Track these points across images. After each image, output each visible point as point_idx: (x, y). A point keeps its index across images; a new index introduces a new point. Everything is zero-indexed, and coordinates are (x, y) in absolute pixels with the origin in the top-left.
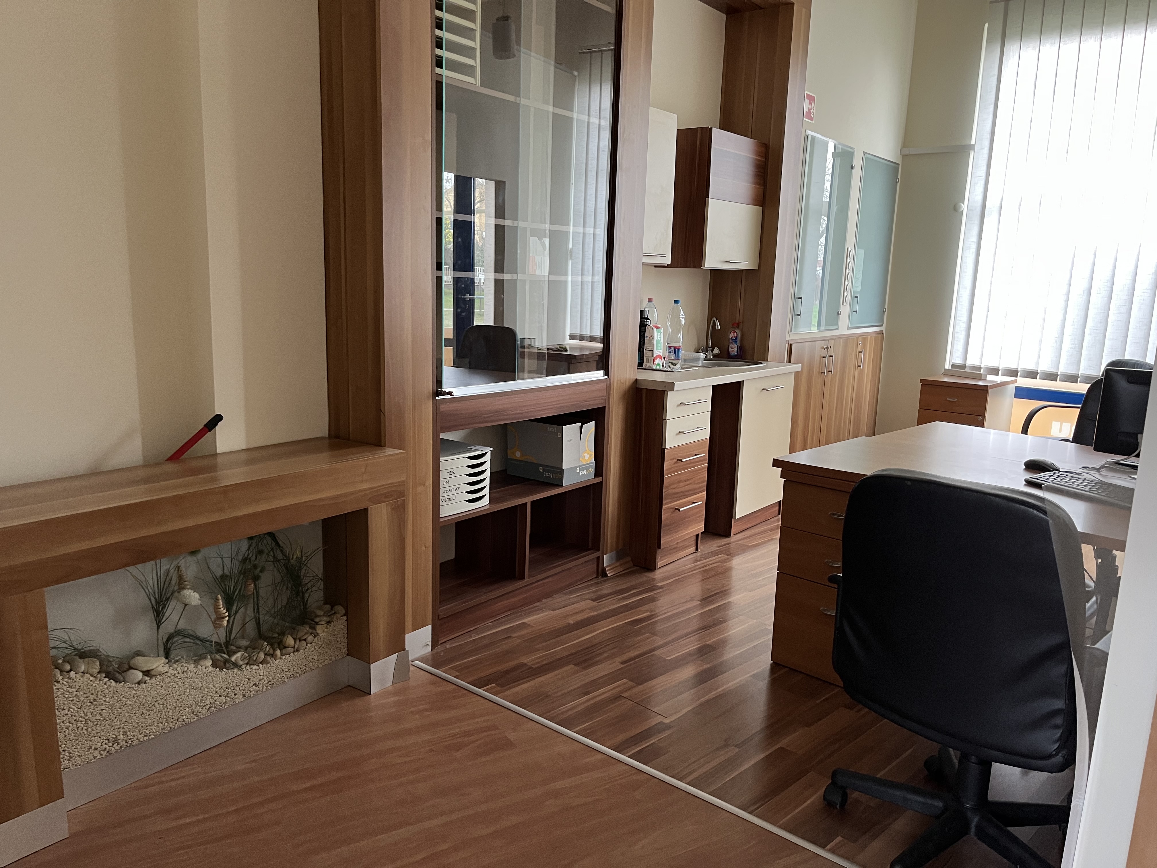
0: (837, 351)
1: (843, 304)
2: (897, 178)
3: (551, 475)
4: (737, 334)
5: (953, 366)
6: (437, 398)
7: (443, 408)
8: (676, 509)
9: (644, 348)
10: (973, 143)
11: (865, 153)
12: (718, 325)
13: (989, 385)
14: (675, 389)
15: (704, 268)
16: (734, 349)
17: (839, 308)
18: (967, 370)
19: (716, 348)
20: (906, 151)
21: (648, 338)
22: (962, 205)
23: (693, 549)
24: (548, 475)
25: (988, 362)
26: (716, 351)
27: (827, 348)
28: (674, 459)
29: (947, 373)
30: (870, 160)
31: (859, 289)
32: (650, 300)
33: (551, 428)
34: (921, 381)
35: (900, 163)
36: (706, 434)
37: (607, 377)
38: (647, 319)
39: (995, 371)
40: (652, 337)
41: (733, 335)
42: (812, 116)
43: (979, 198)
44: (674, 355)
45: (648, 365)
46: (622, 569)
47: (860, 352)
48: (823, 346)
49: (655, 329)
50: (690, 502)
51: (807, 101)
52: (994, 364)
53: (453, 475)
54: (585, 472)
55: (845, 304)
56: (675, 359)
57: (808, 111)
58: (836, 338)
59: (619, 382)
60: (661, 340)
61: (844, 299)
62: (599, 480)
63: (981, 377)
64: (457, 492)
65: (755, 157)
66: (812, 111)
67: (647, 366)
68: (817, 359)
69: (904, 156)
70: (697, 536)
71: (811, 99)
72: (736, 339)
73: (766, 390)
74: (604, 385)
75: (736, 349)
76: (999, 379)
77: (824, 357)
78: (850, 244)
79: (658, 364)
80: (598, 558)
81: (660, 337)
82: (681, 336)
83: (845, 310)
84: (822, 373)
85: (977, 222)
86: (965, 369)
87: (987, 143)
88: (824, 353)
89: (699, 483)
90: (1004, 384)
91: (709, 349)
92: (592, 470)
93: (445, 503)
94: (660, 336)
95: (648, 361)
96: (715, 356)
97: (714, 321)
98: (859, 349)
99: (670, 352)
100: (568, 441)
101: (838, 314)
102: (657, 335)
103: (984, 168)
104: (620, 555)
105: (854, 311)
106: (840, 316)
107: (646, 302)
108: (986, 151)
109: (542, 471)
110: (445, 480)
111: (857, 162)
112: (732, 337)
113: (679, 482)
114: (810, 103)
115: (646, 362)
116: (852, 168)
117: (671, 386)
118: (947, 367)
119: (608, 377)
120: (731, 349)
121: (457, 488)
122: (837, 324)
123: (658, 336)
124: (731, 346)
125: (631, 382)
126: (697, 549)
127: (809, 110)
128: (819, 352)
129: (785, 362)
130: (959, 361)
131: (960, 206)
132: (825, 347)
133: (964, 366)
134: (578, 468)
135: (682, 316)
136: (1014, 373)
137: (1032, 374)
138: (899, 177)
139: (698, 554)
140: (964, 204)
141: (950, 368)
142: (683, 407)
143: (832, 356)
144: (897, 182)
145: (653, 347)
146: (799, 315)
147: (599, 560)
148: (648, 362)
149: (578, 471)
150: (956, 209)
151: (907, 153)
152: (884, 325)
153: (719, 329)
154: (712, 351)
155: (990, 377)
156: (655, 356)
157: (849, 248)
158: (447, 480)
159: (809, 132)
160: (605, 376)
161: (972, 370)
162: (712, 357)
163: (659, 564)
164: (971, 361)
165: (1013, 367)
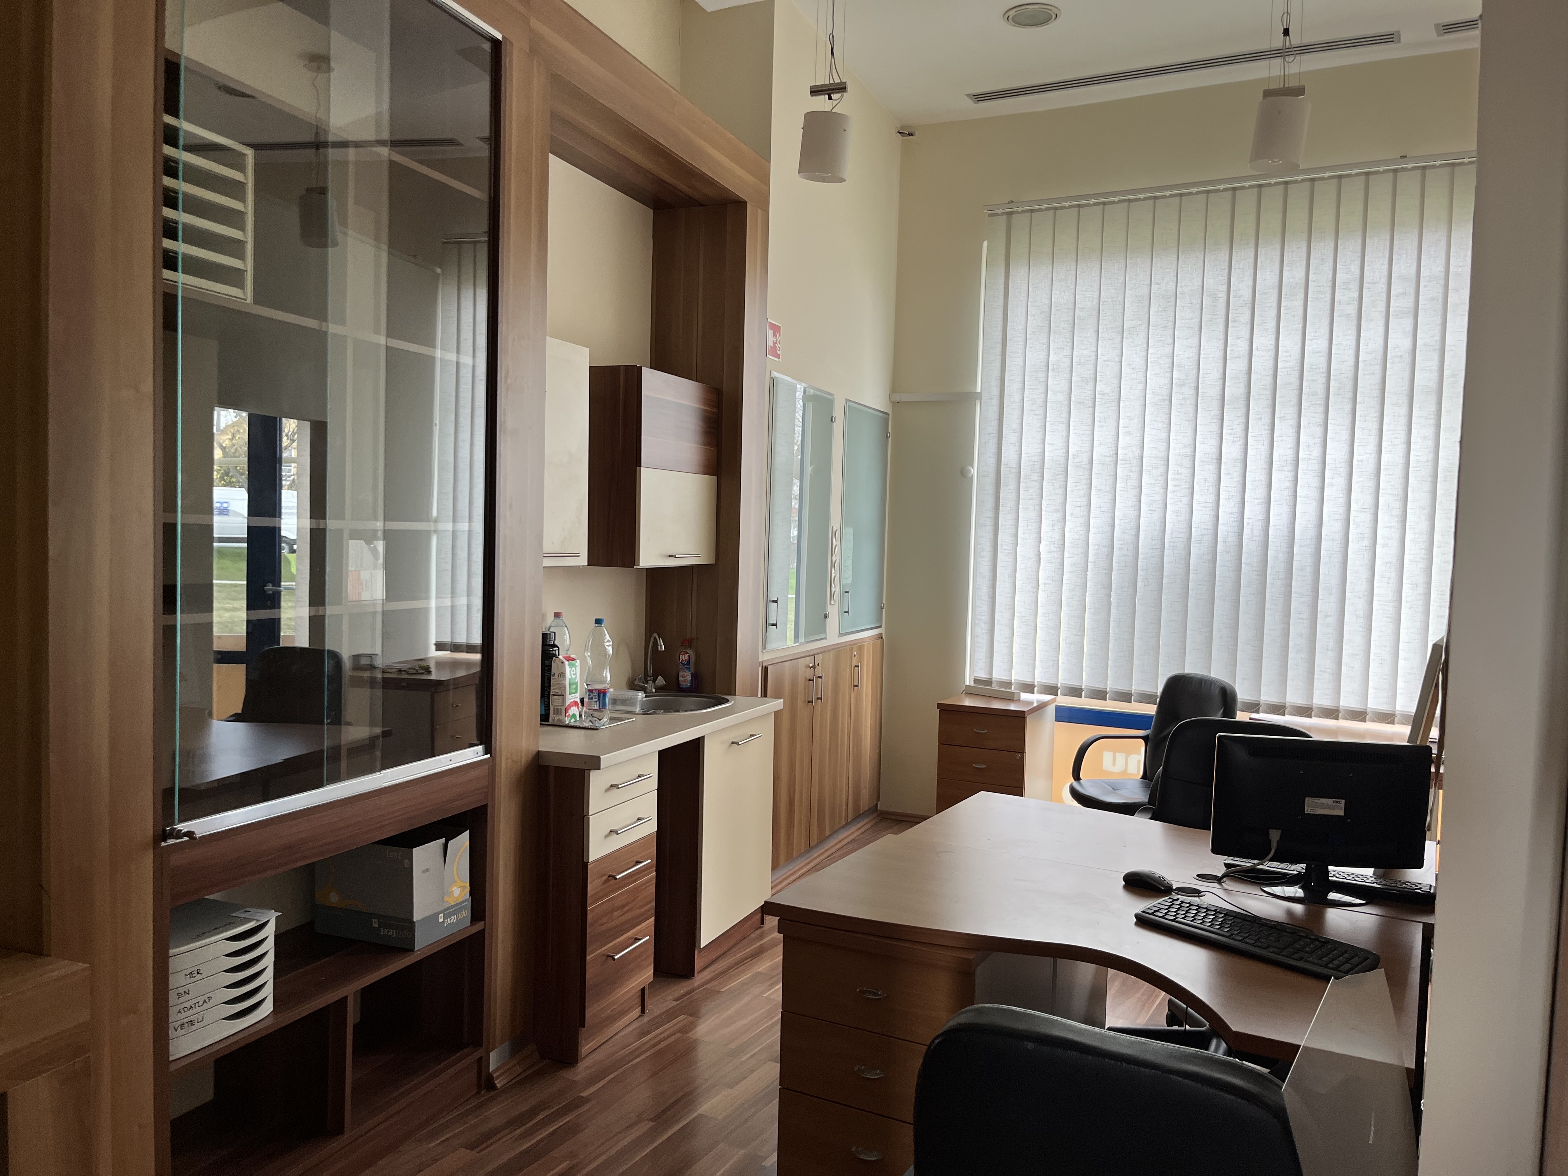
0: (826, 669)
1: (830, 603)
2: (888, 432)
3: (392, 933)
4: (689, 657)
5: (976, 681)
6: (163, 844)
7: (176, 860)
8: (609, 956)
9: (549, 692)
10: (979, 390)
11: (847, 401)
12: (661, 645)
13: (1025, 710)
14: (602, 767)
15: (638, 567)
16: (686, 678)
17: (825, 608)
18: (995, 687)
19: (660, 677)
20: (897, 397)
21: (556, 676)
22: (971, 468)
23: (637, 1012)
24: (388, 932)
25: (1018, 675)
26: (660, 681)
27: (814, 667)
28: (603, 875)
29: (970, 692)
30: (853, 409)
31: (849, 581)
32: (557, 615)
33: (393, 853)
34: (939, 705)
35: (890, 412)
36: (651, 827)
37: (488, 756)
38: (554, 646)
39: (1029, 688)
40: (562, 675)
41: (684, 657)
42: (778, 352)
43: (992, 461)
44: (598, 703)
45: (557, 717)
46: (521, 1070)
47: (856, 666)
48: (808, 663)
49: (566, 663)
50: (631, 938)
51: (770, 333)
52: (1027, 679)
53: (199, 977)
54: (454, 919)
55: (833, 602)
56: (600, 709)
57: (772, 345)
58: (824, 651)
59: (509, 761)
60: (576, 678)
61: (832, 596)
62: (479, 926)
63: (1013, 697)
64: (206, 1006)
65: (704, 408)
66: (778, 345)
67: (556, 720)
68: (801, 682)
69: (895, 404)
70: (643, 990)
71: (776, 329)
72: (689, 663)
73: (737, 743)
74: (485, 769)
75: (689, 678)
76: (1036, 698)
77: (810, 680)
78: (835, 522)
79: (574, 716)
80: (480, 1060)
81: (575, 674)
82: (607, 674)
83: (833, 610)
84: (809, 702)
85: (991, 491)
86: (990, 685)
87: (995, 391)
88: (809, 674)
89: (642, 906)
90: (1042, 706)
91: (649, 678)
92: (466, 913)
93: (182, 1032)
94: (574, 672)
95: (558, 712)
96: (659, 689)
97: (655, 638)
98: (854, 664)
99: (592, 698)
100: (424, 872)
101: (825, 617)
102: (570, 671)
103: (995, 423)
104: (518, 1044)
105: (845, 612)
106: (828, 620)
107: (550, 618)
108: (995, 402)
109: (376, 925)
110: (181, 990)
111: (838, 413)
112: (683, 660)
113: (612, 911)
114: (774, 335)
115: (554, 714)
116: (832, 421)
117: (594, 763)
118: (967, 683)
119: (491, 756)
120: (681, 679)
121: (207, 1000)
122: (823, 630)
123: (572, 673)
124: (681, 673)
125: (530, 756)
126: (643, 1011)
127: (774, 344)
128: (804, 673)
129: (759, 695)
130: (983, 675)
131: (969, 470)
132: (811, 665)
133: (989, 682)
134: (442, 914)
135: (608, 644)
136: (1052, 690)
137: (1076, 692)
138: (890, 430)
139: (646, 1019)
140: (973, 467)
141: (972, 684)
142: (615, 790)
143: (821, 677)
144: (887, 437)
145: (565, 690)
146: (775, 625)
147: (482, 1063)
148: (558, 714)
149: (441, 920)
150: (963, 473)
151: (899, 400)
152: (883, 626)
153: (663, 651)
154: (654, 681)
155: (1024, 696)
156: (568, 703)
157: (834, 527)
158: (185, 989)
159: (775, 374)
160: (486, 754)
161: (1000, 687)
162: (654, 690)
163: (584, 1050)
164: (998, 674)
165: (1051, 681)
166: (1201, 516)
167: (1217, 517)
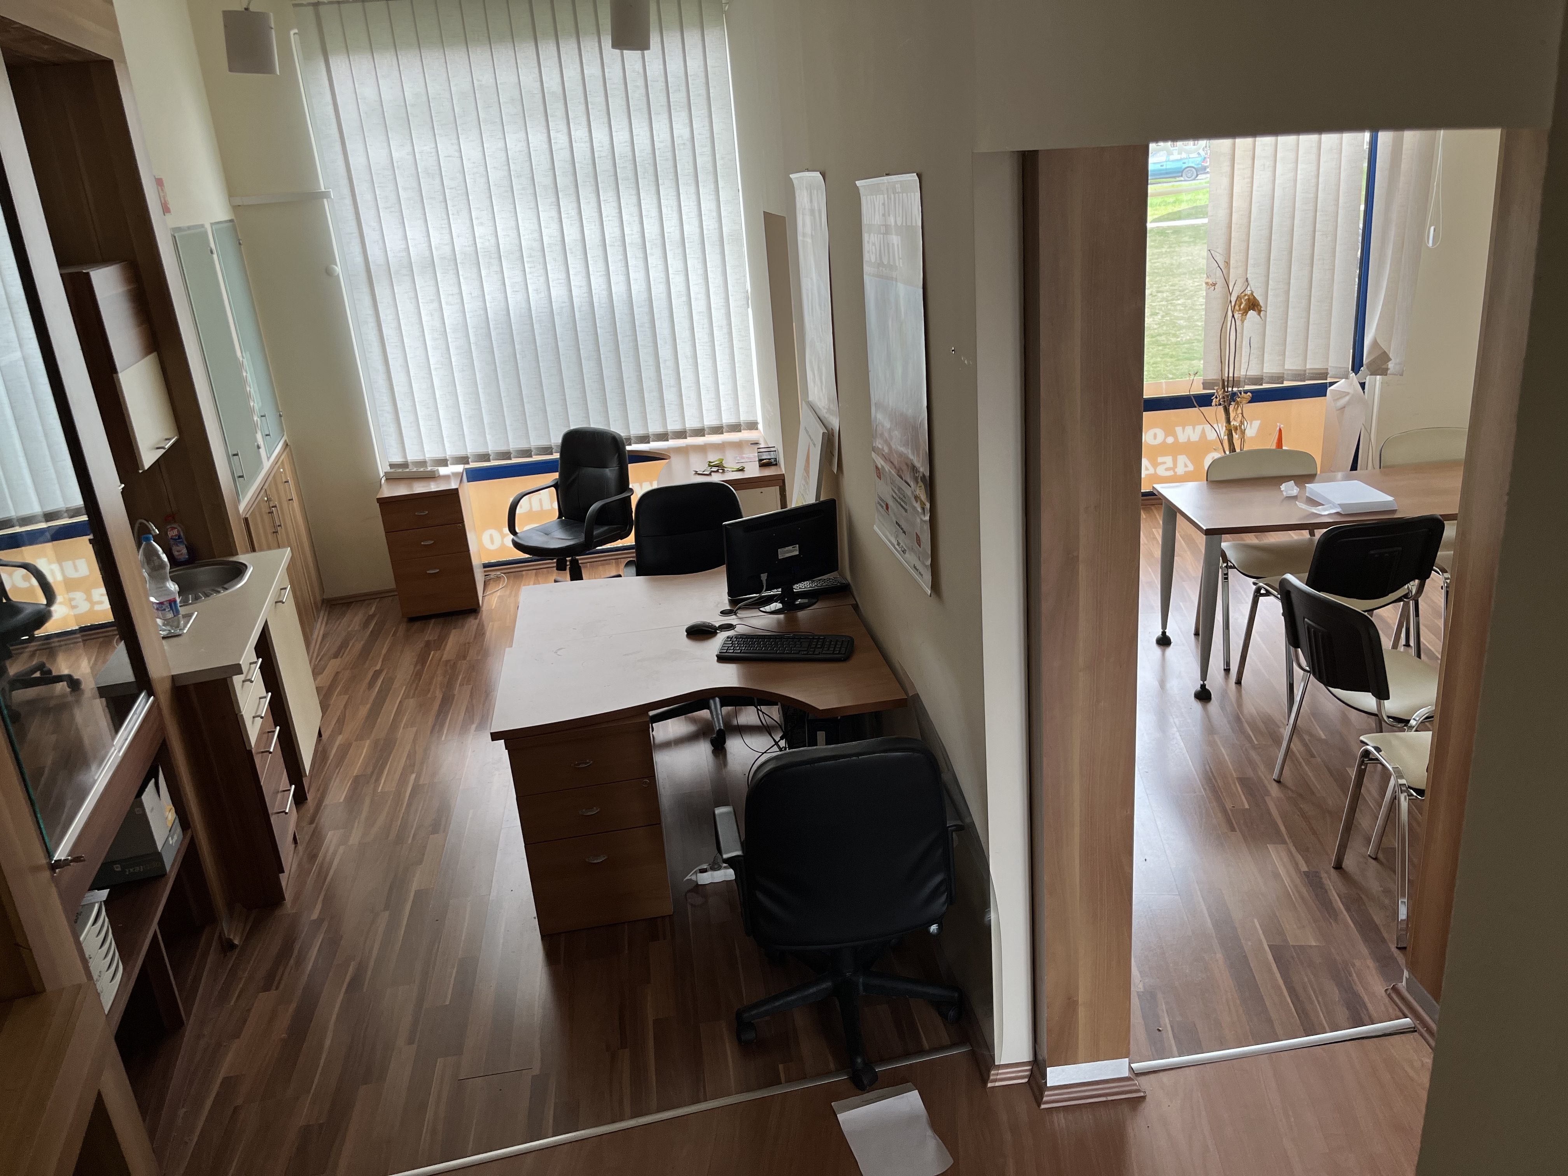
0: (273, 494)
1: (257, 432)
2: (239, 239)
3: (139, 868)
5: (392, 466)
8: (280, 812)
10: (323, 190)
11: (212, 224)
12: (154, 530)
13: (457, 486)
16: (181, 552)
17: (256, 440)
18: (413, 468)
20: (234, 203)
22: (335, 266)
24: (134, 870)
25: (431, 452)
27: (268, 499)
28: (259, 754)
29: (393, 480)
30: (219, 230)
31: (261, 404)
34: (377, 500)
35: (234, 219)
36: (268, 700)
37: (153, 697)
39: (444, 462)
41: (175, 533)
42: (168, 207)
43: (359, 259)
47: (285, 482)
48: (264, 499)
50: (284, 792)
51: (159, 188)
52: (439, 455)
54: (175, 837)
57: (164, 202)
58: (267, 479)
59: (163, 694)
61: (256, 425)
62: (189, 834)
63: (435, 475)
66: (167, 199)
68: (266, 518)
69: (235, 208)
71: (159, 183)
72: (180, 537)
73: (281, 602)
74: (156, 709)
76: (452, 471)
77: (269, 513)
83: (260, 438)
84: (274, 532)
85: (366, 289)
86: (408, 468)
87: (344, 188)
88: (268, 507)
92: (179, 828)
97: (143, 524)
98: (283, 479)
103: (354, 223)
105: (267, 435)
106: (260, 450)
108: (347, 201)
109: (119, 869)
111: (211, 240)
112: (173, 536)
114: (162, 190)
116: (212, 253)
117: (236, 670)
118: (385, 470)
120: (176, 553)
121: (100, 974)
122: (260, 462)
124: (174, 548)
125: (170, 683)
127: (164, 199)
128: (265, 505)
130: (398, 459)
131: (334, 270)
132: (266, 499)
133: (405, 465)
134: (170, 837)
136: (463, 459)
137: (484, 457)
138: (240, 236)
140: (337, 266)
141: (389, 470)
142: (247, 684)
143: (275, 506)
144: (240, 245)
146: (242, 477)
149: (170, 842)
150: (326, 274)
151: (240, 203)
152: (286, 434)
155: (442, 471)
157: (240, 359)
160: (150, 696)
161: (418, 468)
164: (412, 455)
165: (461, 453)
166: (558, 292)
167: (571, 291)
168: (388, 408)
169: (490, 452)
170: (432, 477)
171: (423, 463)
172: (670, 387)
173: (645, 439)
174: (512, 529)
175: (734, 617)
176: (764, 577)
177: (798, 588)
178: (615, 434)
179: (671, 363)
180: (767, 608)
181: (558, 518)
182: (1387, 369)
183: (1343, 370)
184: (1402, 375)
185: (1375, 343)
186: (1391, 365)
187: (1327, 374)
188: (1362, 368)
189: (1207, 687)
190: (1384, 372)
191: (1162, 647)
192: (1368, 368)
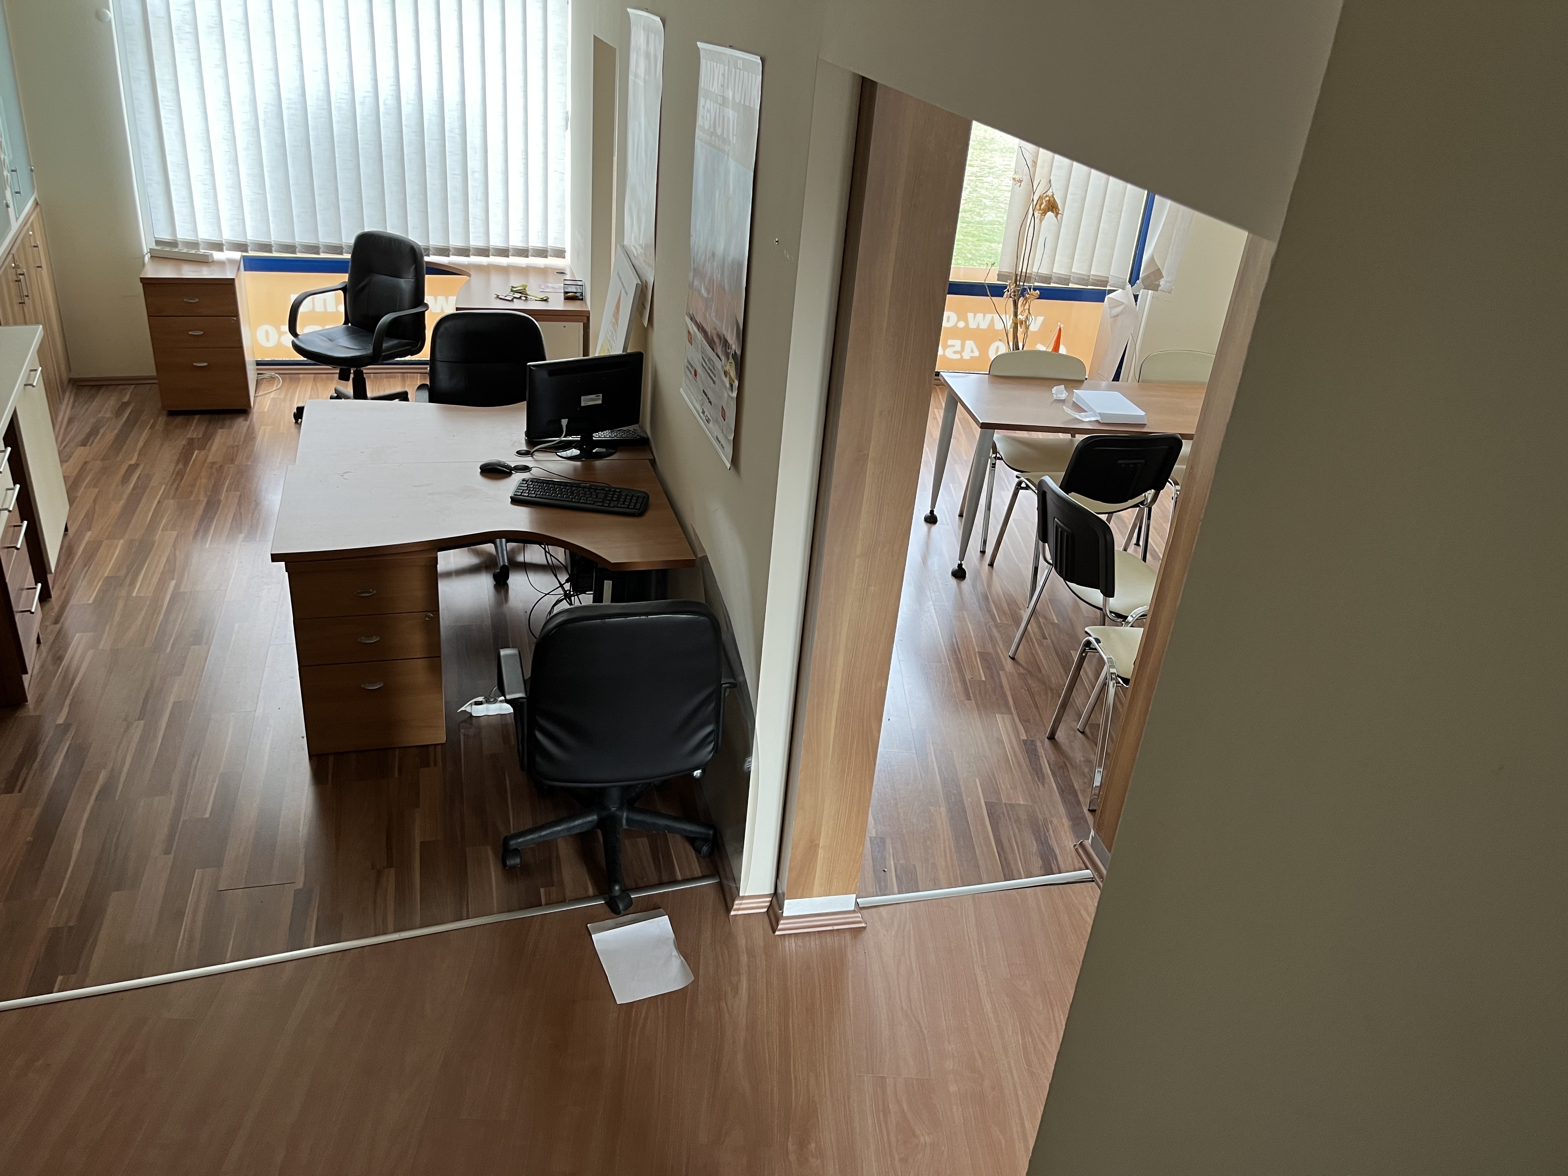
0: (22, 263)
5: (158, 242)
8: (24, 611)
13: (227, 275)
18: (182, 248)
25: (205, 233)
27: (16, 266)
29: (159, 259)
31: (11, 157)
34: (139, 279)
39: (219, 247)
43: (136, 7)
47: (34, 247)
48: (10, 263)
52: (215, 238)
58: (14, 243)
63: (208, 260)
68: (11, 285)
73: (30, 385)
76: (228, 257)
77: (17, 281)
83: (9, 196)
84: (21, 303)
85: (141, 42)
86: (177, 247)
88: (14, 274)
89: (25, 561)
98: (33, 244)
105: (17, 193)
106: (9, 208)
113: (16, 575)
118: (149, 245)
126: (38, 642)
128: (11, 276)
130: (166, 236)
131: (106, 16)
132: (13, 265)
133: (174, 244)
136: (241, 246)
137: (266, 246)
141: (154, 246)
143: (23, 274)
150: (99, 17)
152: (37, 190)
155: (216, 256)
161: (189, 248)
164: (183, 234)
165: (240, 239)
168: (158, 177)
169: (272, 243)
170: (204, 261)
171: (195, 245)
172: (477, 200)
173: (445, 252)
174: (293, 329)
175: (530, 458)
176: (564, 422)
177: (596, 436)
178: (414, 244)
179: (479, 176)
180: (564, 454)
181: (344, 324)
182: (1159, 285)
183: (1121, 280)
184: (1170, 293)
185: (1152, 260)
186: (1162, 282)
187: (1107, 282)
188: (1138, 281)
189: (963, 567)
190: (1155, 288)
191: (928, 524)
192: (1143, 282)
